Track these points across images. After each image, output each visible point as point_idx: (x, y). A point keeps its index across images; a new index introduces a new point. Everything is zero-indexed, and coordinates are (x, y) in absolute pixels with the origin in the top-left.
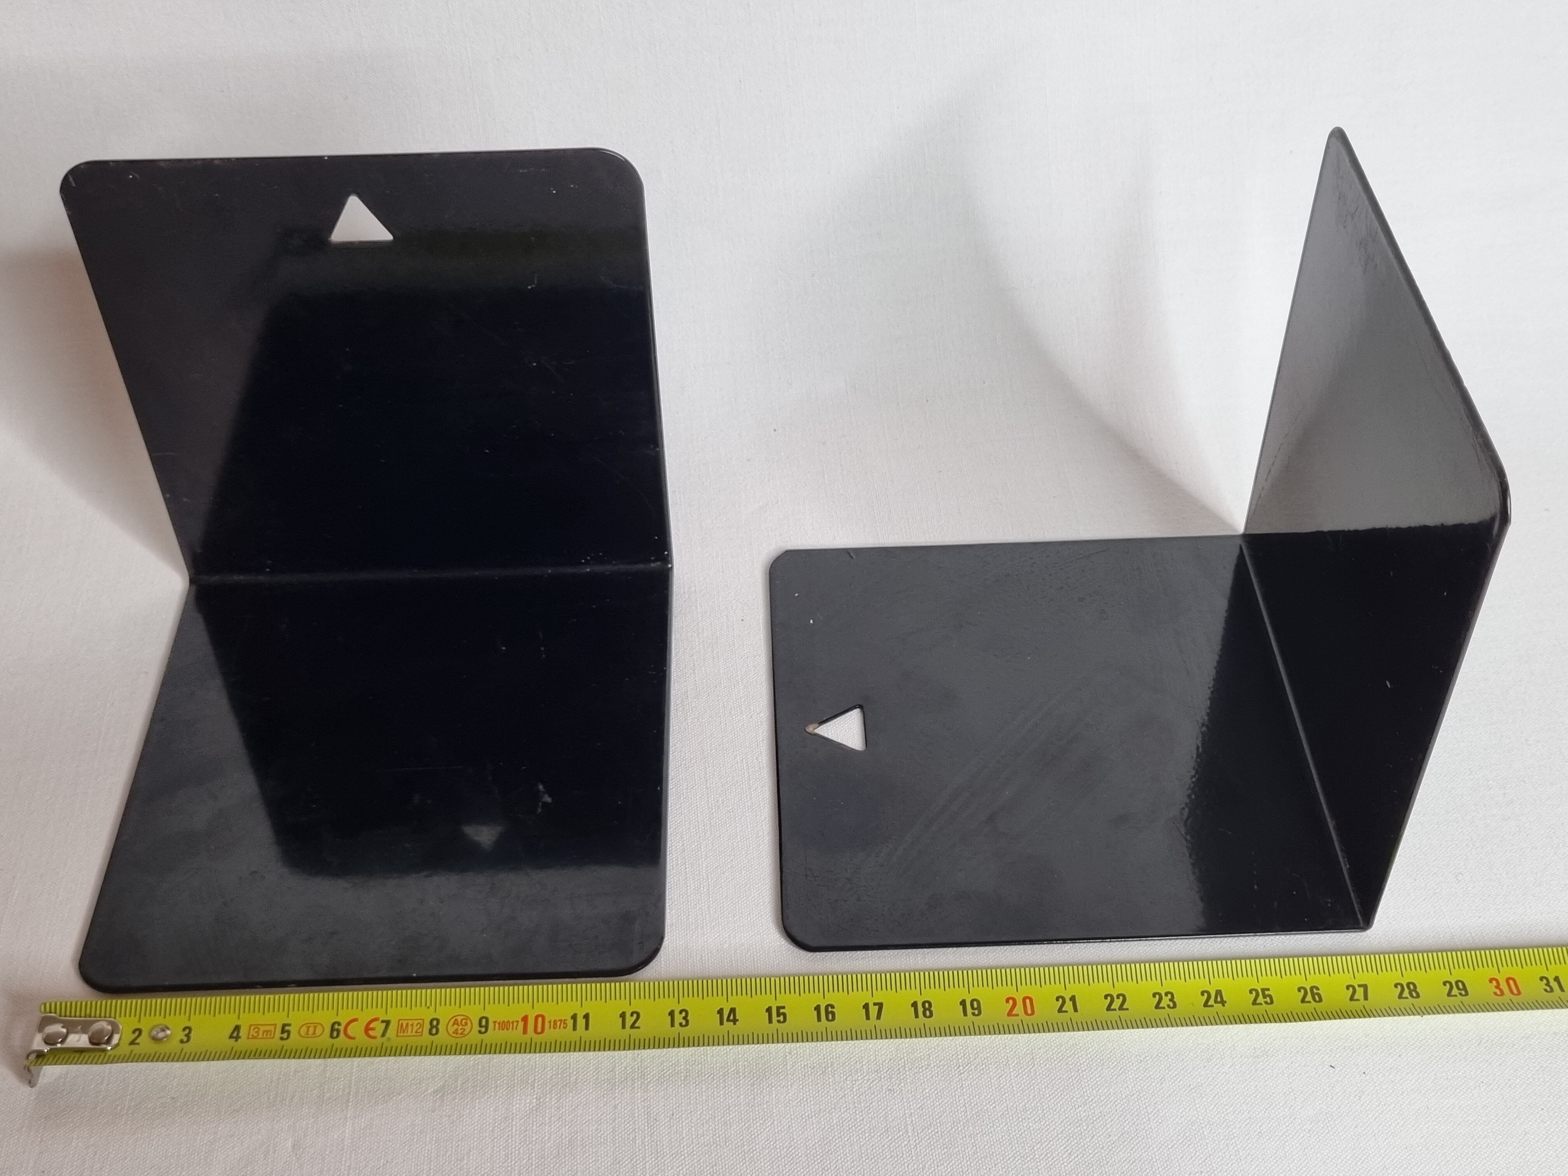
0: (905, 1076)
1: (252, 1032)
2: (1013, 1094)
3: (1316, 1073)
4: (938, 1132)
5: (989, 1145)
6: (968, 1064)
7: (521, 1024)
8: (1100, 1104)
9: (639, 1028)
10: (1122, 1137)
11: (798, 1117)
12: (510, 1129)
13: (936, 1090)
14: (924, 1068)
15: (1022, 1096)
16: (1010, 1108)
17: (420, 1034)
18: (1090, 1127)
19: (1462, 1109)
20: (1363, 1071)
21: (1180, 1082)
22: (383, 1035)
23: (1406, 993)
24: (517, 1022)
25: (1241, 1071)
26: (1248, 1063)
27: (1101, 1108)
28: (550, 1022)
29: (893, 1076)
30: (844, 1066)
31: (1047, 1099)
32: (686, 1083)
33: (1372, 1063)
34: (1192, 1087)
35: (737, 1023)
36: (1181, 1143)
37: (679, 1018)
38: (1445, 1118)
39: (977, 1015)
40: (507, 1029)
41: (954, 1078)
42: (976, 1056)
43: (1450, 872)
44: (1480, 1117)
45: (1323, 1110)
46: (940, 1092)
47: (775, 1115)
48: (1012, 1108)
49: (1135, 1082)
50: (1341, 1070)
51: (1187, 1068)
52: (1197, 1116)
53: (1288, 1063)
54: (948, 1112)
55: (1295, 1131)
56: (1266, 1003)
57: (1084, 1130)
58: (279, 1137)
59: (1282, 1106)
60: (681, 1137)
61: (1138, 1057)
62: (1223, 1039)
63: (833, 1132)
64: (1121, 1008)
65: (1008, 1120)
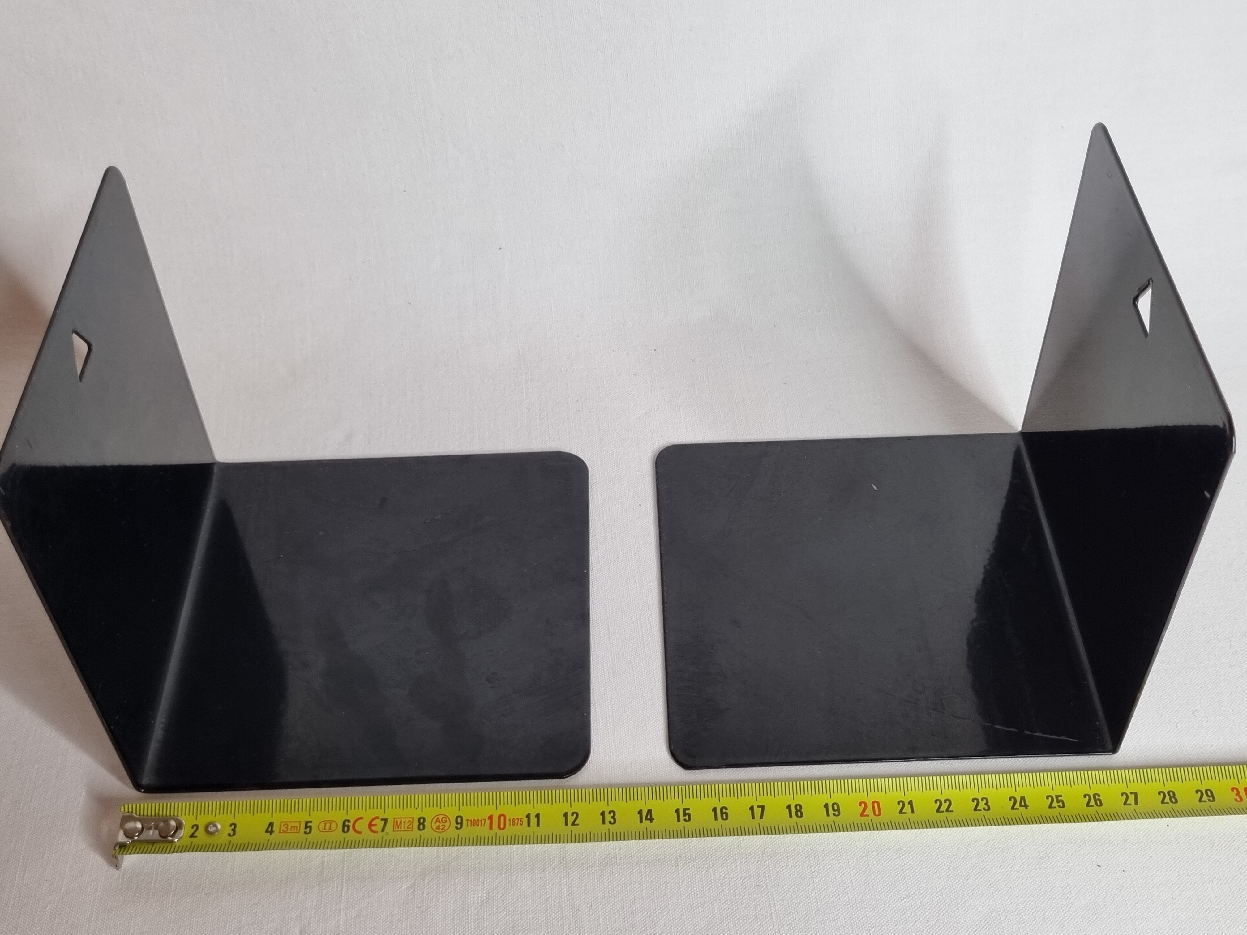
0: (769, 874)
1: (282, 828)
2: (853, 889)
3: (1087, 871)
4: (795, 919)
5: (835, 929)
6: (818, 864)
7: (488, 821)
8: (920, 896)
9: (578, 825)
10: (938, 922)
11: (688, 907)
12: (467, 917)
13: (794, 885)
14: (784, 868)
15: (860, 890)
16: (851, 900)
17: (411, 829)
18: (913, 915)
19: (1199, 899)
20: (1123, 870)
21: (981, 878)
22: (383, 830)
23: (1167, 799)
24: (485, 820)
25: (1028, 870)
26: (1033, 863)
27: (921, 900)
28: (510, 820)
29: (760, 874)
30: (723, 866)
31: (879, 892)
32: (600, 881)
33: (1130, 863)
34: (991, 882)
35: (653, 821)
36: (983, 928)
37: (608, 817)
38: (1186, 907)
39: (837, 816)
40: (477, 826)
41: (807, 875)
42: (824, 858)
43: (1189, 709)
44: (1213, 906)
45: (1092, 900)
46: (797, 887)
47: (670, 906)
48: (853, 900)
49: (947, 879)
50: (1106, 868)
51: (987, 867)
52: (995, 905)
53: (1065, 863)
54: (803, 903)
55: (1071, 918)
56: (1059, 806)
57: (909, 917)
58: (289, 924)
59: (1061, 898)
60: (599, 924)
61: (949, 859)
62: (1015, 844)
63: (715, 919)
64: (947, 810)
65: (850, 909)
